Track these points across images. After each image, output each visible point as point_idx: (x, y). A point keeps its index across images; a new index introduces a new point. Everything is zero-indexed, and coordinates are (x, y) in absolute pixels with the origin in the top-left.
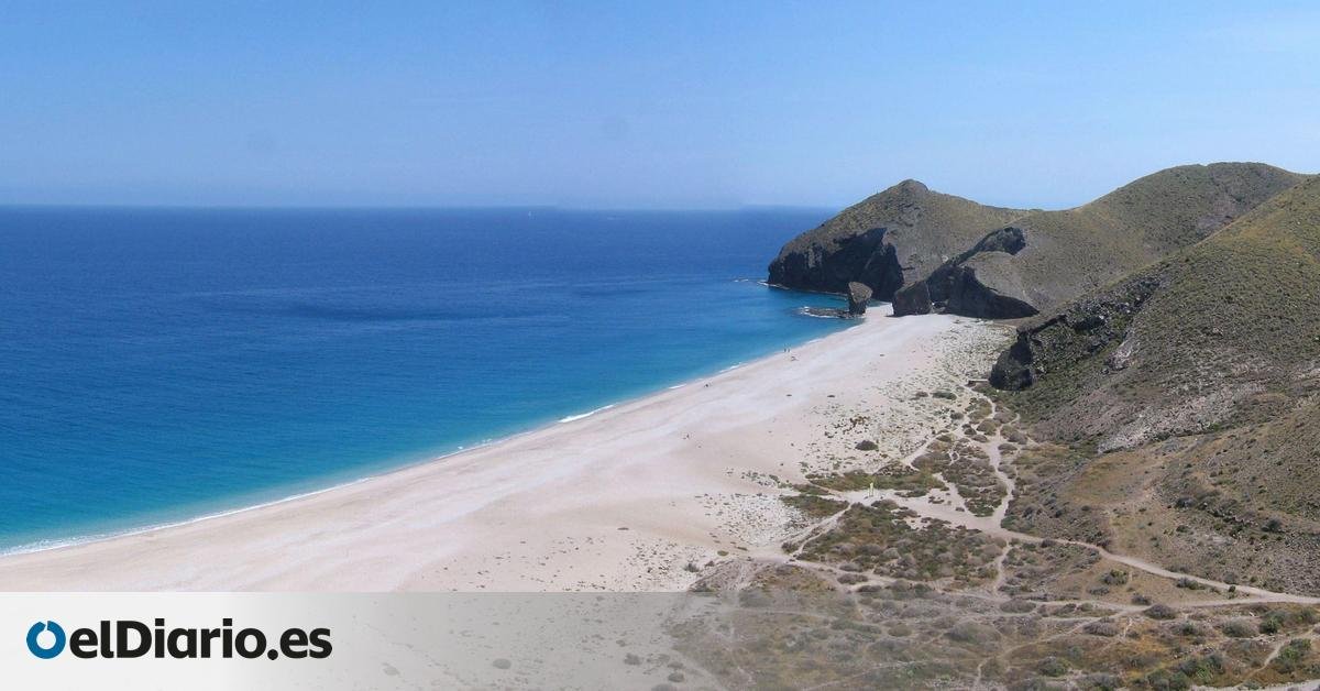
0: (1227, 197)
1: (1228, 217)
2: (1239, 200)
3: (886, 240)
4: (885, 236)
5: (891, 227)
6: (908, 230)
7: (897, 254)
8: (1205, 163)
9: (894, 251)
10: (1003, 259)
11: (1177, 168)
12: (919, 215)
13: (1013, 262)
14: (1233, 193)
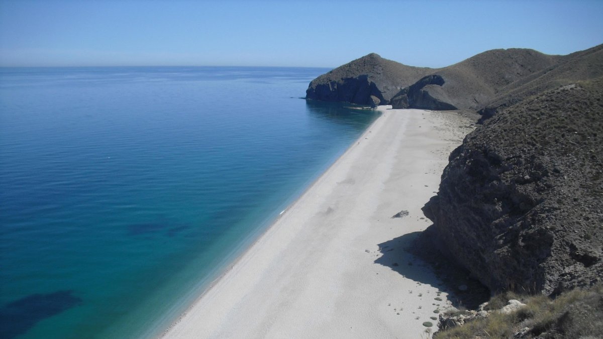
0: (517, 64)
1: (518, 73)
2: (522, 66)
3: (369, 80)
4: (368, 79)
5: (370, 74)
6: (379, 76)
7: (377, 86)
8: (506, 49)
9: (375, 85)
10: (437, 87)
11: (493, 50)
12: (382, 69)
13: (442, 88)
14: (519, 63)
